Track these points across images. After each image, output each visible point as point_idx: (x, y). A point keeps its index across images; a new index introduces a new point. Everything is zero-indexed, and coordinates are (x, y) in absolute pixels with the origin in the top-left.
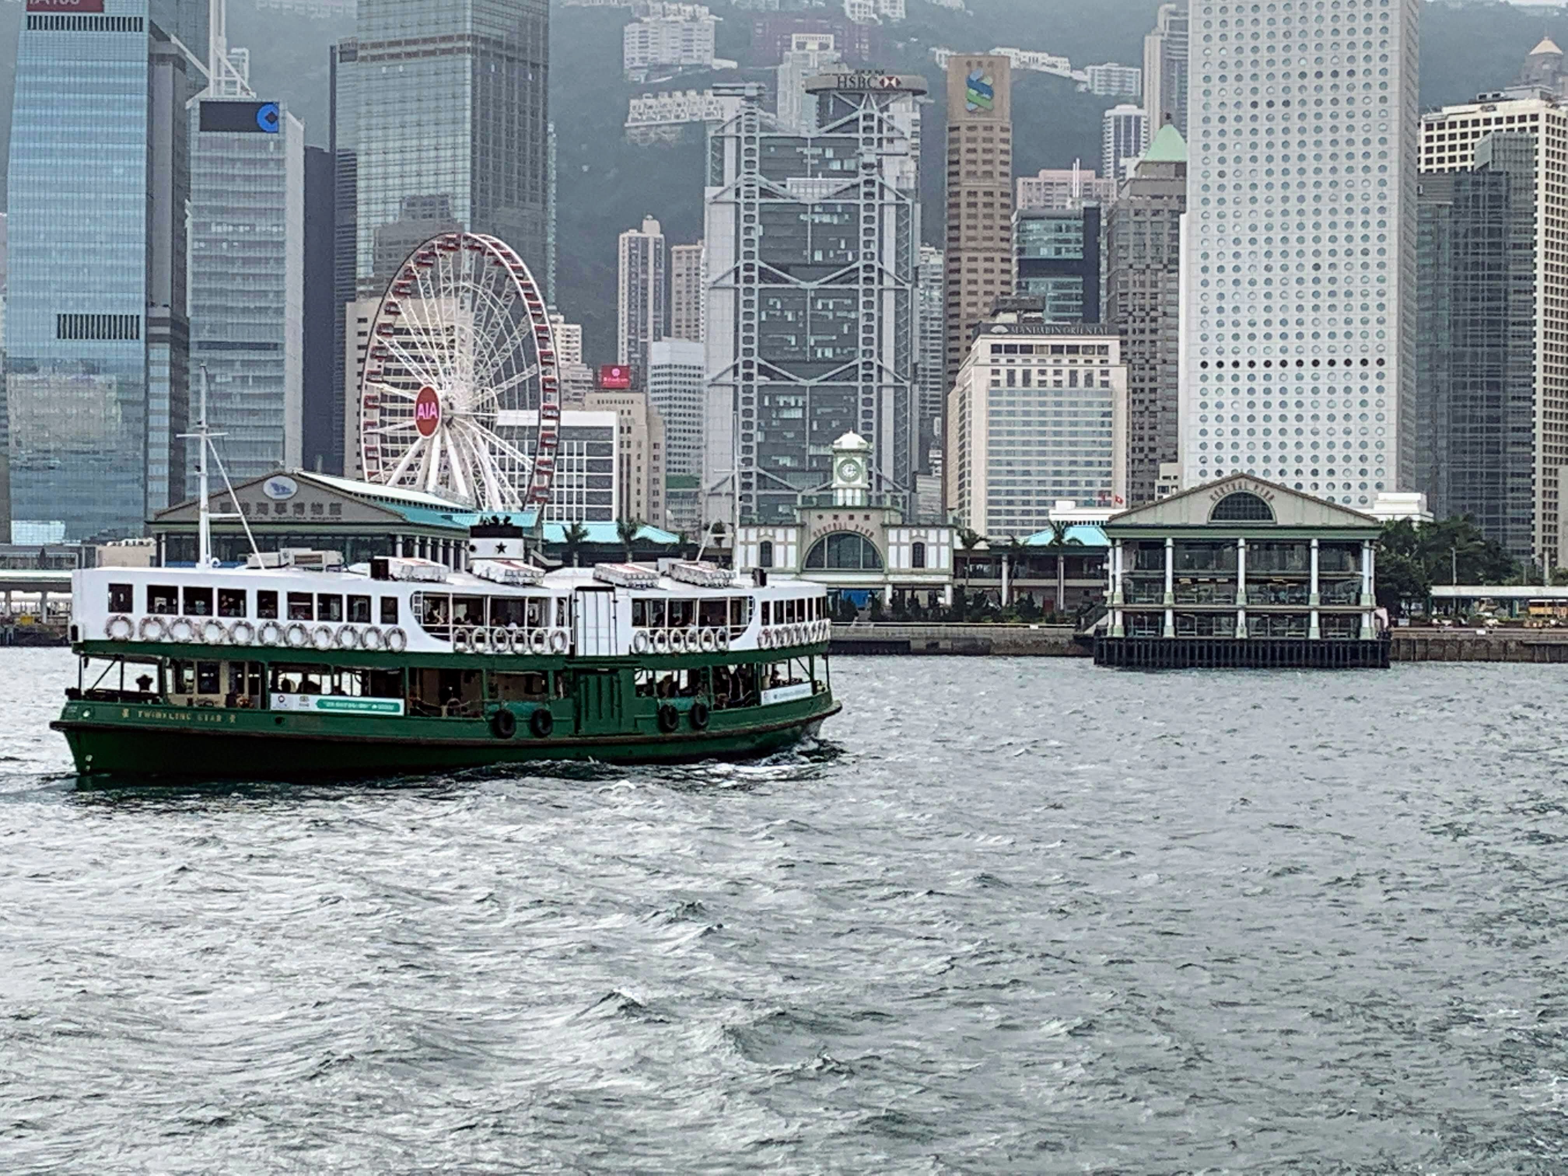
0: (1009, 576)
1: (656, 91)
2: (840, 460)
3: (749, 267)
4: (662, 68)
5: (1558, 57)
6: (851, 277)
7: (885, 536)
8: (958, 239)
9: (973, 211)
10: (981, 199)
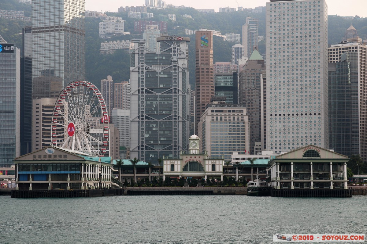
0: (238, 173)
1: (108, 40)
2: (191, 142)
3: (142, 89)
4: (109, 34)
5: (354, 31)
6: (170, 91)
7: (204, 163)
8: (199, 81)
9: (203, 73)
10: (205, 70)
